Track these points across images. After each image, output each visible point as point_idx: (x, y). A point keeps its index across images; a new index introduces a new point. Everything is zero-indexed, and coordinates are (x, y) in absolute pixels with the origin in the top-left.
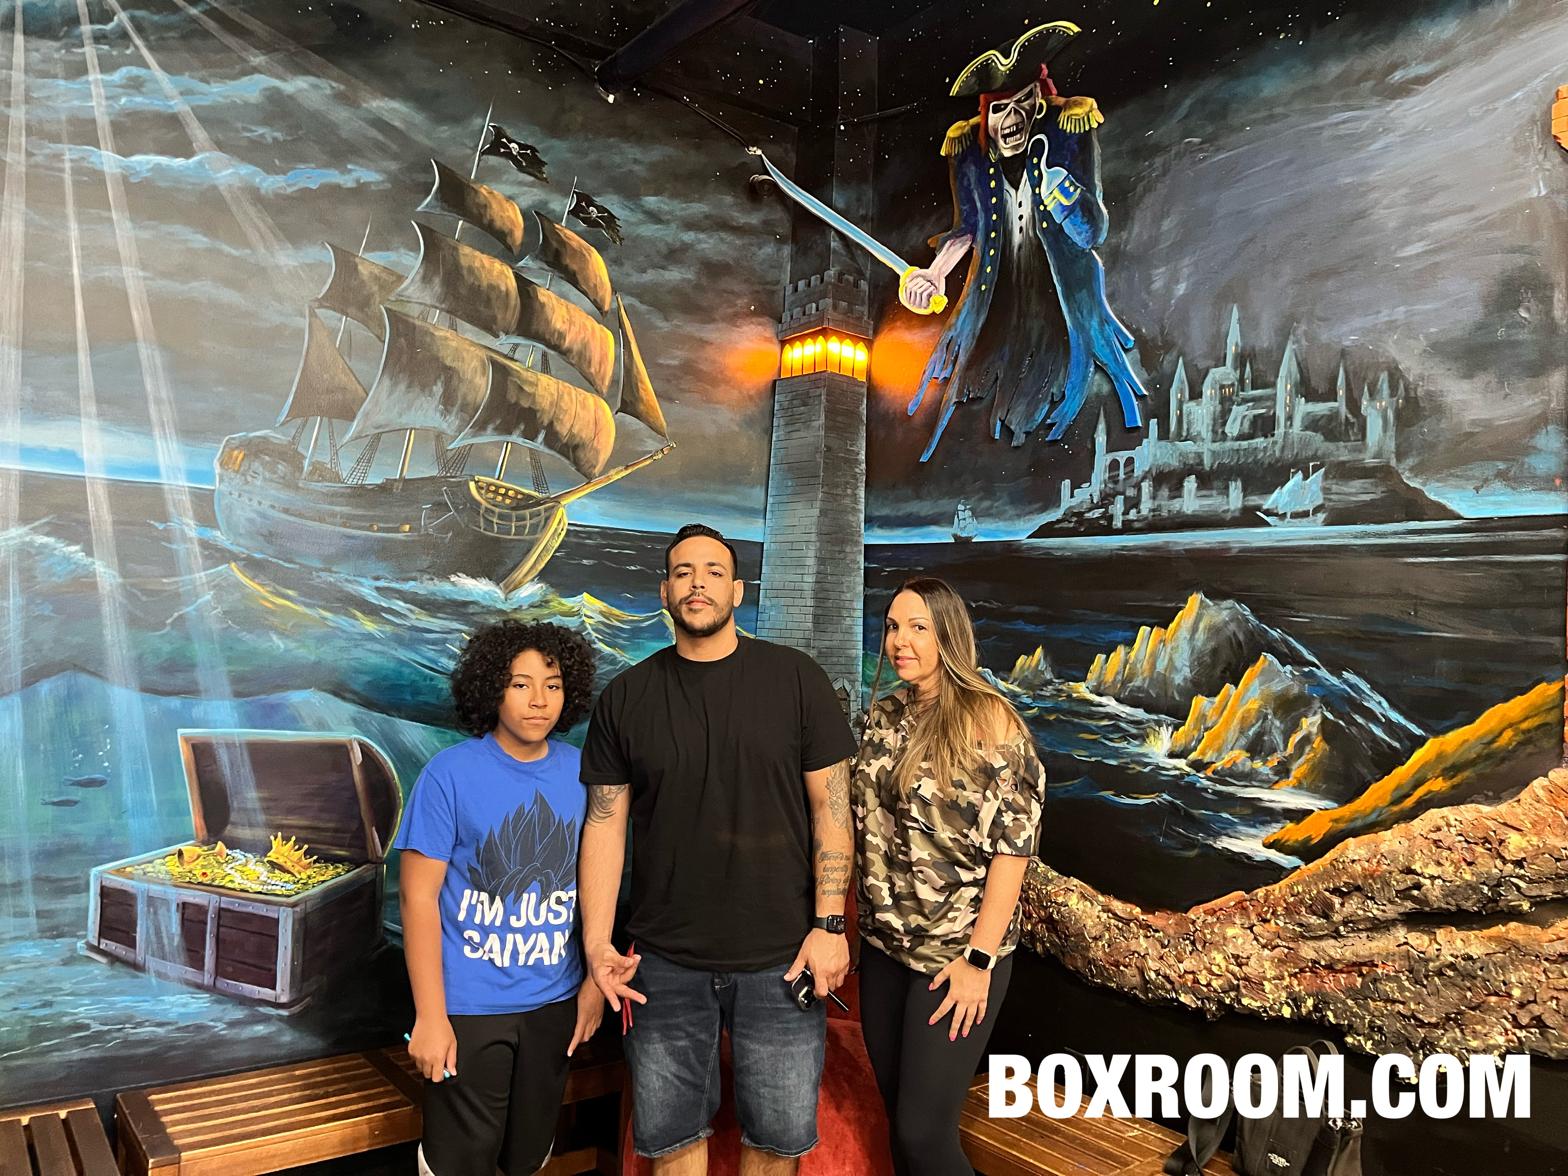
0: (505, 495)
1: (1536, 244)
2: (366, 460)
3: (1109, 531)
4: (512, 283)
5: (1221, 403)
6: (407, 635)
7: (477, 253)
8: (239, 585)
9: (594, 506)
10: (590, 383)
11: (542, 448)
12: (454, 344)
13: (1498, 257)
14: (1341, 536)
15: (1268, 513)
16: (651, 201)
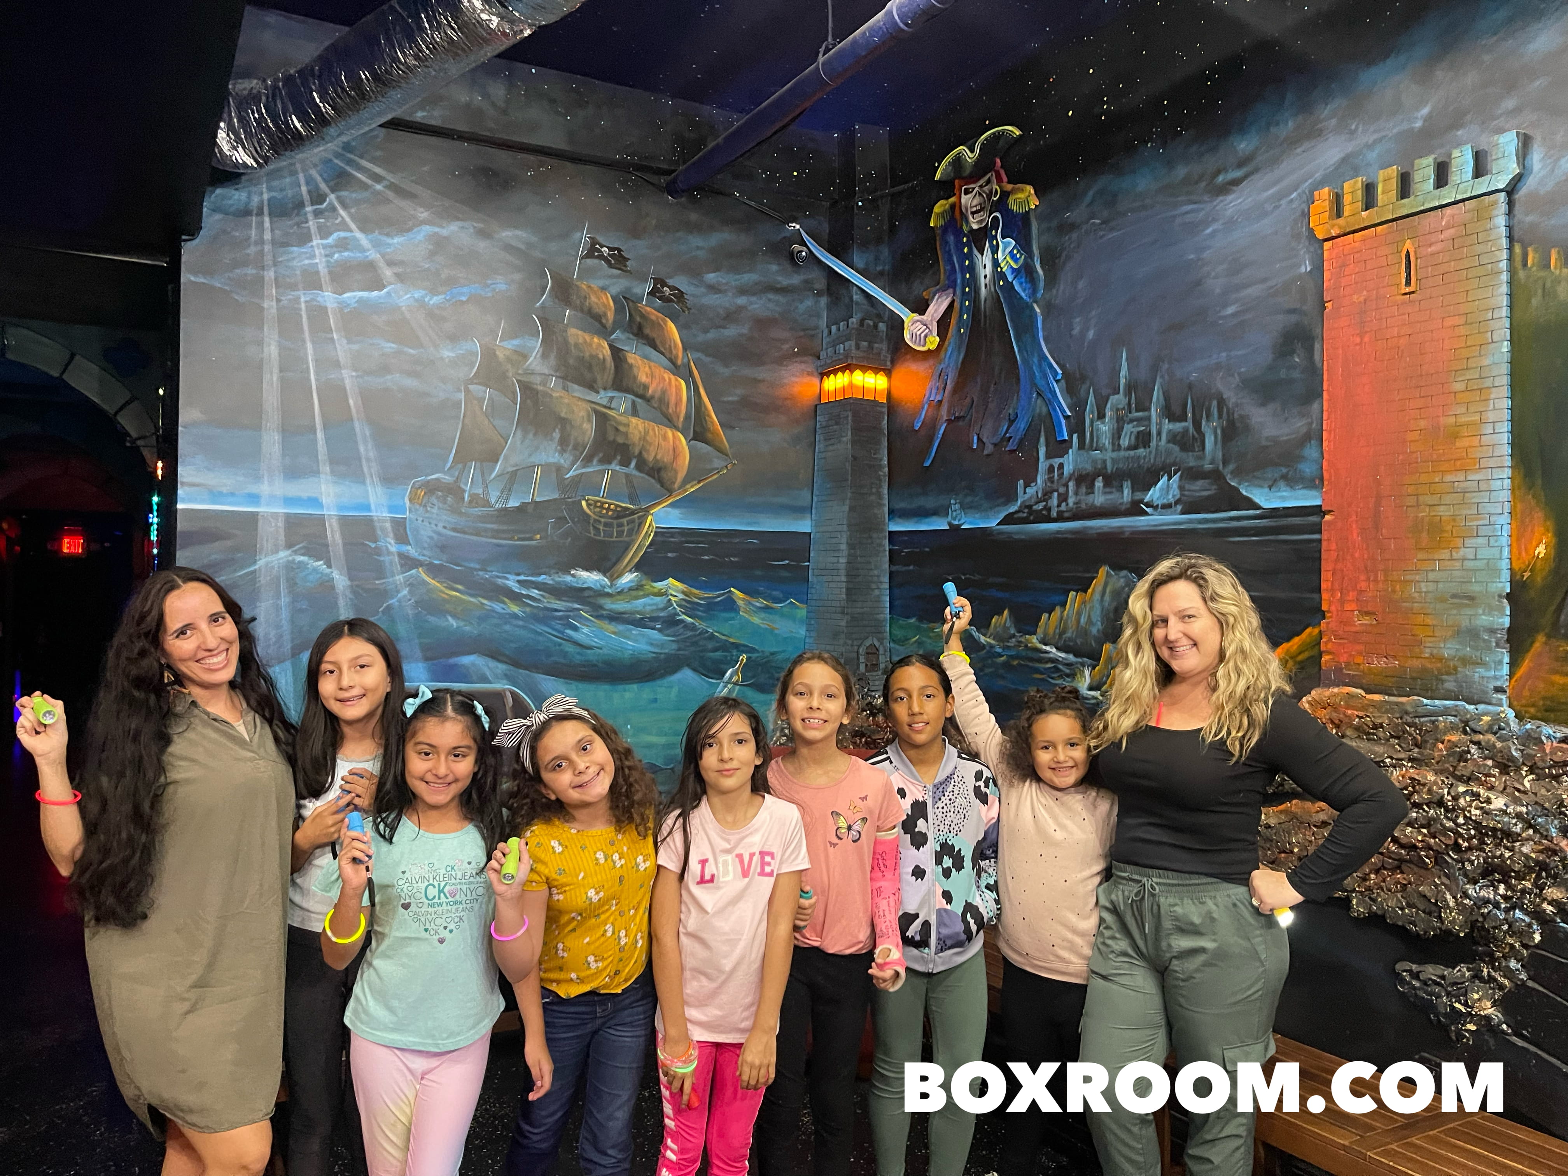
0: (608, 509)
1: (1304, 308)
2: (507, 491)
3: (1049, 520)
4: (607, 351)
5: (1118, 422)
6: (541, 614)
7: (580, 333)
8: (425, 583)
9: (676, 512)
10: (669, 421)
11: (636, 473)
12: (566, 401)
13: (1281, 317)
14: (1190, 521)
15: (1148, 505)
16: (711, 277)
